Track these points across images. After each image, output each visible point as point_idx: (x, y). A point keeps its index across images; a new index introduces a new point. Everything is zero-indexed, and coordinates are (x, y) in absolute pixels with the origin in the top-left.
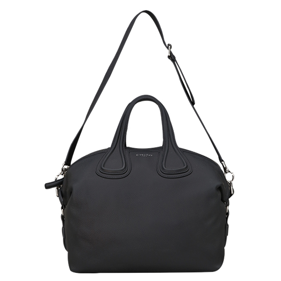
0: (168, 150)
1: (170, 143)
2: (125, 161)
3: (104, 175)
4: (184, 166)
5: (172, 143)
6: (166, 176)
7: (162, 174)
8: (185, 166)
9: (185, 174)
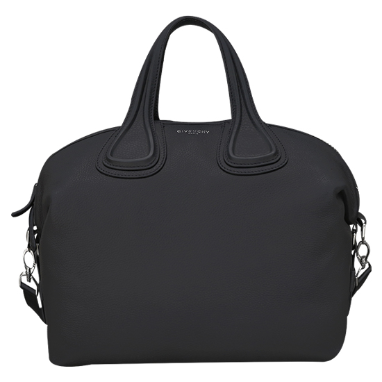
0: (240, 121)
1: (244, 108)
2: (154, 142)
3: (112, 171)
4: (271, 151)
5: (247, 109)
6: (236, 171)
7: (227, 167)
8: (273, 152)
9: (272, 166)
